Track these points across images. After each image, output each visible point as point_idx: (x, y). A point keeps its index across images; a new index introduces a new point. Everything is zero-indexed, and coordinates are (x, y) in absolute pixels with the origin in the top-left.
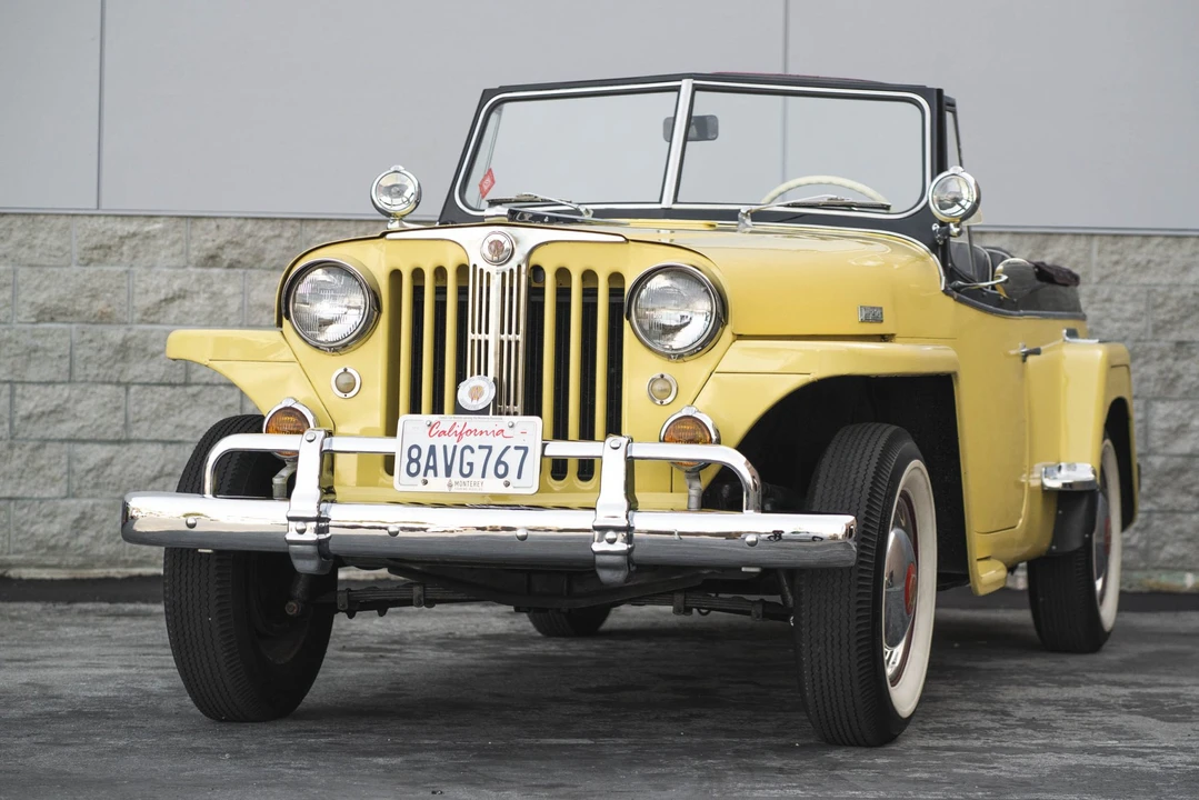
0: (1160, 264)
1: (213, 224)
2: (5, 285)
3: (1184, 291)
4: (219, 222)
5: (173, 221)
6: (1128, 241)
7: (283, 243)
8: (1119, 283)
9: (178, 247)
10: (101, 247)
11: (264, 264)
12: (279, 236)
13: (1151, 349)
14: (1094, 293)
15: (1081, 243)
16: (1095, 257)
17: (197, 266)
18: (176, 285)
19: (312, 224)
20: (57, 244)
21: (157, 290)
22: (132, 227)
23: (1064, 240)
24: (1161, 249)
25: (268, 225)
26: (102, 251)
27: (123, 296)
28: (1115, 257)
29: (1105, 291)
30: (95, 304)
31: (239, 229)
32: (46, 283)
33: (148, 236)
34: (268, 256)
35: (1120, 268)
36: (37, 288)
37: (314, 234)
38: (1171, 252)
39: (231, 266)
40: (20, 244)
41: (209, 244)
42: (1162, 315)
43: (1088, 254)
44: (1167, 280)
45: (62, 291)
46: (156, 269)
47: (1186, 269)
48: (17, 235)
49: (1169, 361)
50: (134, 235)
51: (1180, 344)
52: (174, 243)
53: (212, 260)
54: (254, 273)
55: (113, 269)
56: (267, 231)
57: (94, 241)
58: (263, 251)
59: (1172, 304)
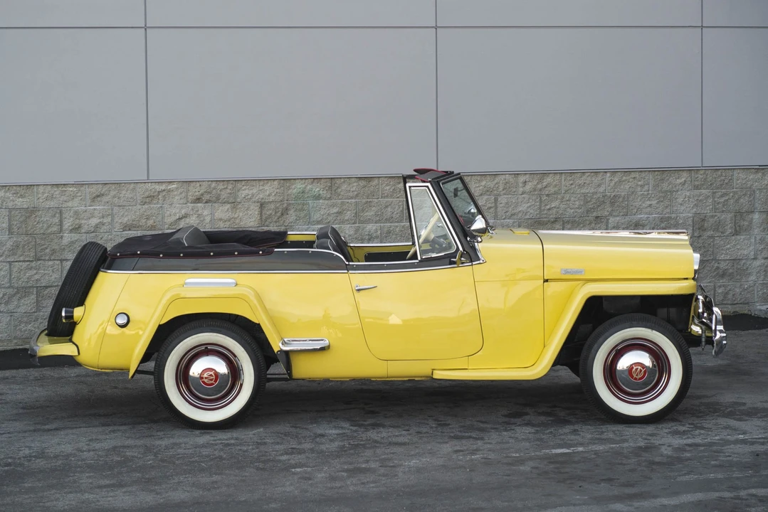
0: (589, 184)
1: (198, 184)
2: (108, 215)
3: (599, 195)
4: (201, 183)
5: (180, 184)
6: (576, 175)
7: (228, 191)
8: (573, 193)
9: (183, 195)
10: (150, 197)
11: (220, 201)
12: (227, 188)
13: (586, 220)
14: (563, 197)
15: (558, 177)
16: (563, 183)
17: (191, 203)
18: (183, 212)
19: (240, 182)
20: (130, 196)
21: (175, 214)
22: (163, 187)
23: (551, 175)
24: (589, 178)
25: (222, 184)
26: (151, 198)
27: (160, 218)
28: (571, 182)
29: (567, 197)
30: (148, 222)
31: (210, 186)
32: (126, 214)
33: (169, 191)
34: (222, 197)
35: (573, 186)
36: (122, 216)
37: (241, 186)
38: (593, 179)
39: (206, 202)
40: (114, 197)
41: (197, 193)
42: (590, 205)
43: (560, 182)
44: (592, 190)
45: (134, 217)
46: (174, 205)
47: (599, 186)
48: (112, 193)
49: (593, 225)
50: (164, 190)
51: (597, 217)
52: (181, 193)
53: (198, 200)
54: (216, 205)
55: (155, 206)
56: (221, 186)
57: (147, 194)
58: (219, 195)
59: (594, 201)
